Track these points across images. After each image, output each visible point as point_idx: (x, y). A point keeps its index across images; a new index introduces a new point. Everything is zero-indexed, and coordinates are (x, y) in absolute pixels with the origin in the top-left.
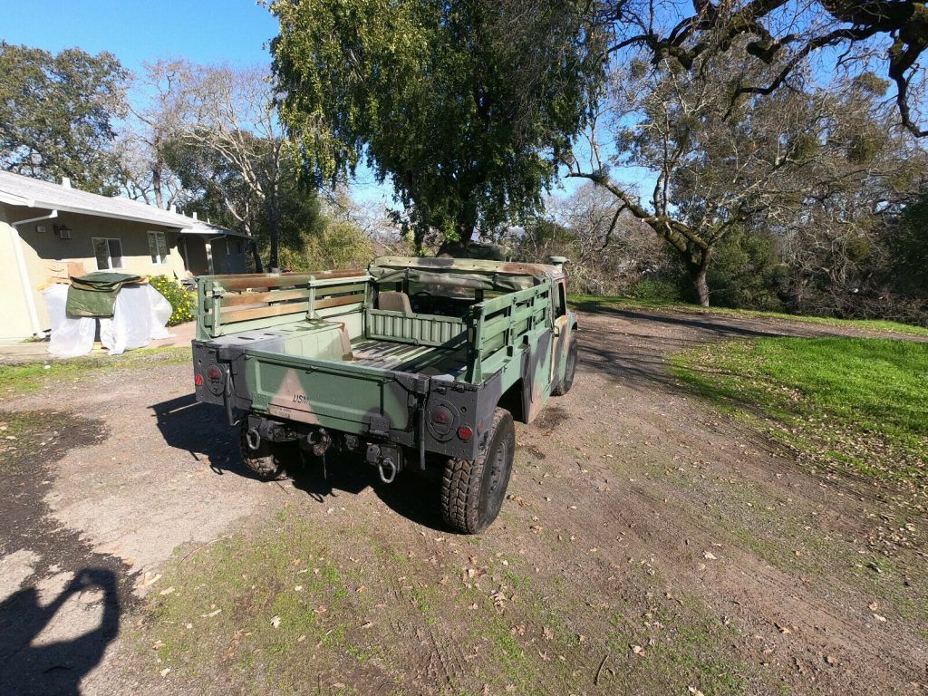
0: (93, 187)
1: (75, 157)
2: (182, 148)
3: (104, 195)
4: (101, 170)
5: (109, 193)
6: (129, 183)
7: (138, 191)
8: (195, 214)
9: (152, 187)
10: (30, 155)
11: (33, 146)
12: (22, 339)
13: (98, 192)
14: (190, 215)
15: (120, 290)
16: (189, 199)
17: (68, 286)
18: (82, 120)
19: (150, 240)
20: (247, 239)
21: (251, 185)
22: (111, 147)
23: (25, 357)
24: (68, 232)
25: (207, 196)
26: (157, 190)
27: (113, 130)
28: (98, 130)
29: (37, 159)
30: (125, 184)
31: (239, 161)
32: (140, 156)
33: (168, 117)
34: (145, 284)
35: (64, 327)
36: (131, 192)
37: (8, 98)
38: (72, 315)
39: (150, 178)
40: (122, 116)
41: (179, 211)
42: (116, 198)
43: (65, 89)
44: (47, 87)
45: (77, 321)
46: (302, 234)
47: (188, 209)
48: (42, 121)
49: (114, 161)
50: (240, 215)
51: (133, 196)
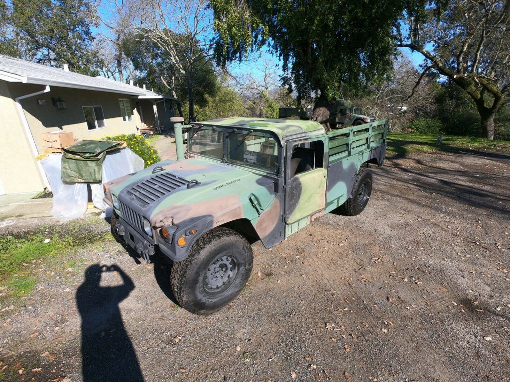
0: (85, 72)
1: (73, 53)
2: (133, 43)
3: (91, 76)
4: (88, 61)
5: (94, 74)
6: (104, 69)
7: (109, 73)
8: (144, 86)
9: (117, 70)
10: (49, 53)
11: (49, 48)
12: (35, 195)
13: (87, 75)
14: (141, 87)
15: (104, 158)
16: (137, 77)
17: (61, 155)
18: (75, 30)
19: (121, 105)
20: (174, 100)
21: (177, 65)
22: (92, 46)
23: (30, 221)
24: (63, 103)
25: (149, 74)
26: (120, 72)
27: (93, 35)
28: (84, 36)
29: (53, 56)
30: (102, 69)
31: (169, 49)
32: (109, 51)
33: (124, 24)
34: (124, 148)
35: (61, 191)
36: (106, 74)
37: (32, 17)
38: (68, 182)
39: (116, 65)
40: (97, 25)
41: (135, 84)
42: (98, 77)
43: (63, 10)
44: (53, 9)
45: (72, 186)
46: (206, 96)
47: (139, 82)
48: (52, 31)
49: (95, 54)
50: (169, 85)
51: (107, 76)
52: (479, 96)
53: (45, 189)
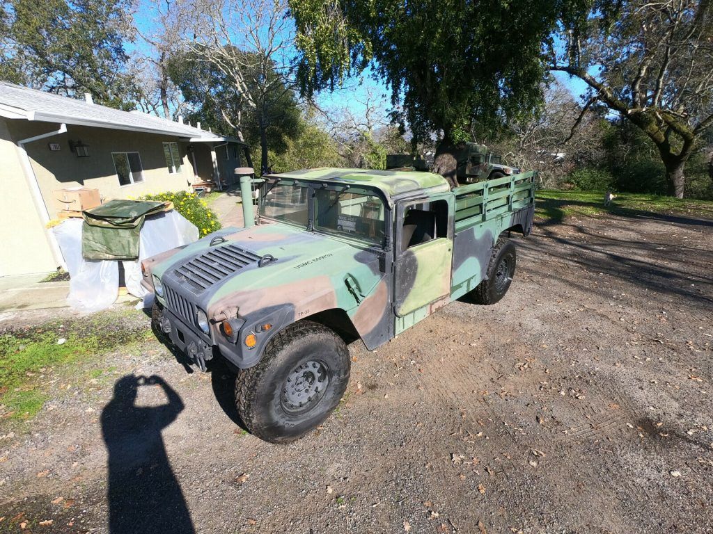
0: (115, 104)
1: (98, 79)
2: (182, 65)
3: (123, 110)
4: (120, 89)
5: (128, 108)
6: (142, 100)
7: (149, 106)
8: (199, 124)
9: (160, 102)
10: (64, 78)
11: (65, 72)
12: (45, 277)
13: (118, 108)
14: (194, 125)
15: (143, 225)
16: (189, 112)
17: (82, 221)
18: (102, 46)
19: (166, 150)
20: (240, 144)
21: (244, 95)
22: (125, 69)
23: (38, 314)
24: (85, 148)
25: (205, 108)
26: (165, 105)
27: (127, 53)
28: (114, 54)
29: (70, 82)
30: (139, 101)
31: (233, 73)
32: (149, 76)
33: (170, 38)
34: (170, 211)
35: (81, 271)
36: (145, 107)
37: (40, 28)
38: (92, 259)
39: (159, 95)
40: (132, 39)
41: (186, 122)
42: (133, 112)
43: (84, 18)
44: (70, 17)
45: (97, 264)
46: (286, 138)
47: (192, 119)
48: (70, 47)
49: (129, 80)
50: (233, 124)
51: (146, 111)
52: (663, 138)
53: (59, 268)
